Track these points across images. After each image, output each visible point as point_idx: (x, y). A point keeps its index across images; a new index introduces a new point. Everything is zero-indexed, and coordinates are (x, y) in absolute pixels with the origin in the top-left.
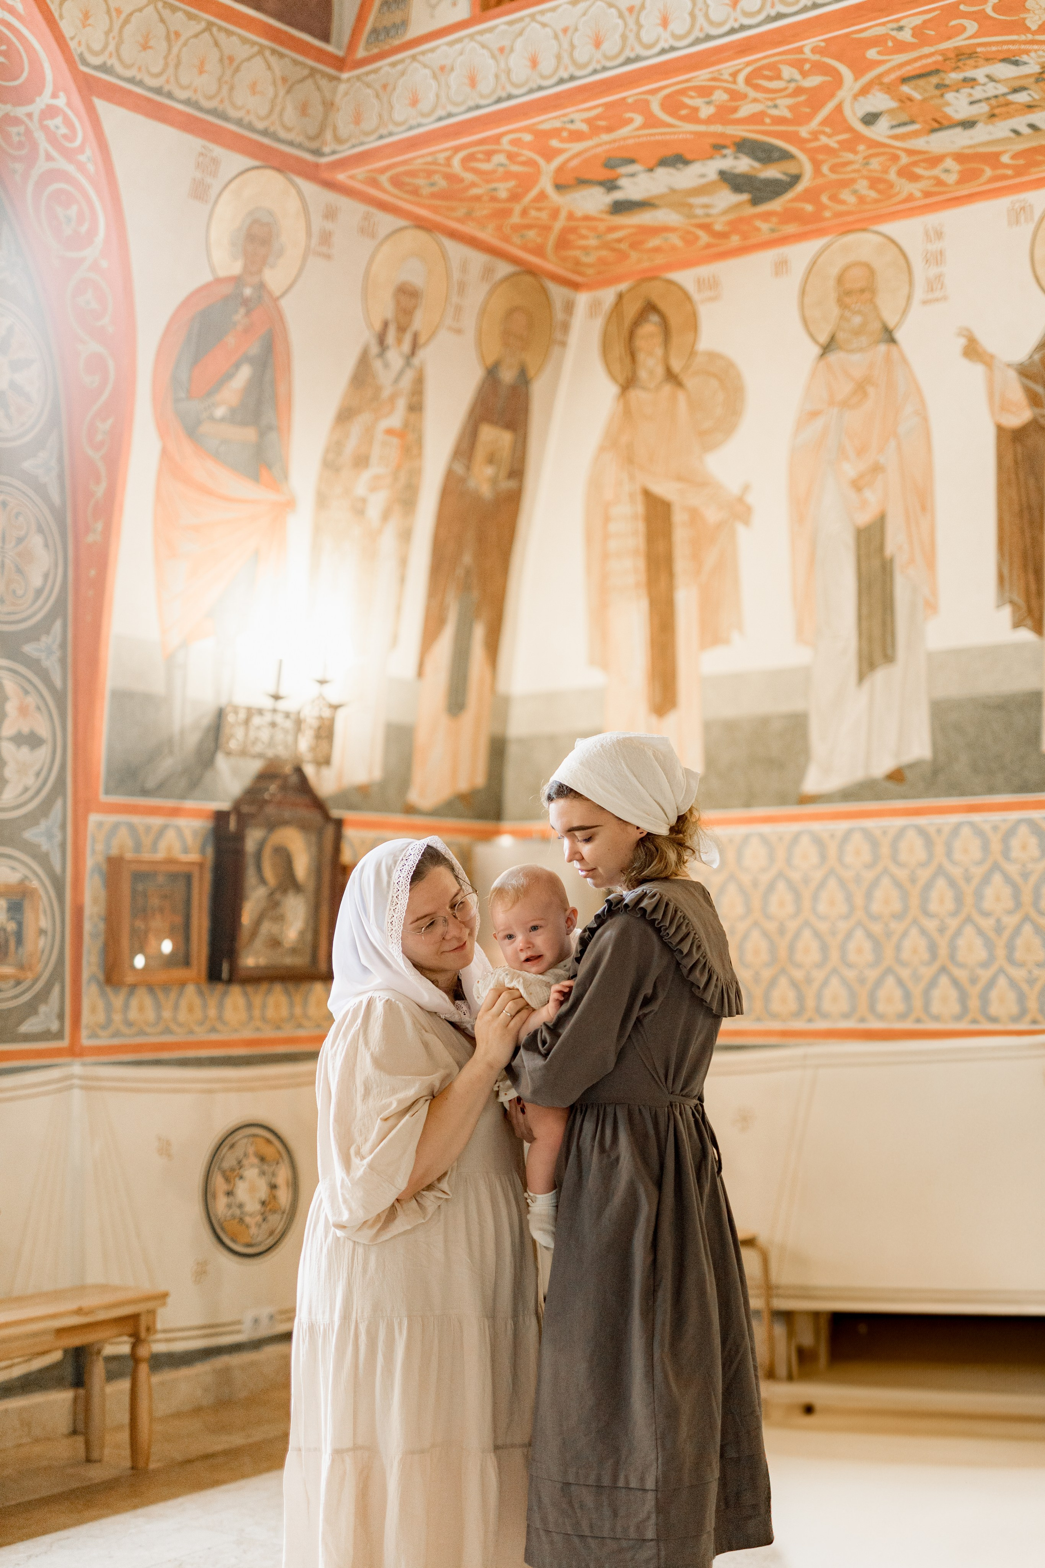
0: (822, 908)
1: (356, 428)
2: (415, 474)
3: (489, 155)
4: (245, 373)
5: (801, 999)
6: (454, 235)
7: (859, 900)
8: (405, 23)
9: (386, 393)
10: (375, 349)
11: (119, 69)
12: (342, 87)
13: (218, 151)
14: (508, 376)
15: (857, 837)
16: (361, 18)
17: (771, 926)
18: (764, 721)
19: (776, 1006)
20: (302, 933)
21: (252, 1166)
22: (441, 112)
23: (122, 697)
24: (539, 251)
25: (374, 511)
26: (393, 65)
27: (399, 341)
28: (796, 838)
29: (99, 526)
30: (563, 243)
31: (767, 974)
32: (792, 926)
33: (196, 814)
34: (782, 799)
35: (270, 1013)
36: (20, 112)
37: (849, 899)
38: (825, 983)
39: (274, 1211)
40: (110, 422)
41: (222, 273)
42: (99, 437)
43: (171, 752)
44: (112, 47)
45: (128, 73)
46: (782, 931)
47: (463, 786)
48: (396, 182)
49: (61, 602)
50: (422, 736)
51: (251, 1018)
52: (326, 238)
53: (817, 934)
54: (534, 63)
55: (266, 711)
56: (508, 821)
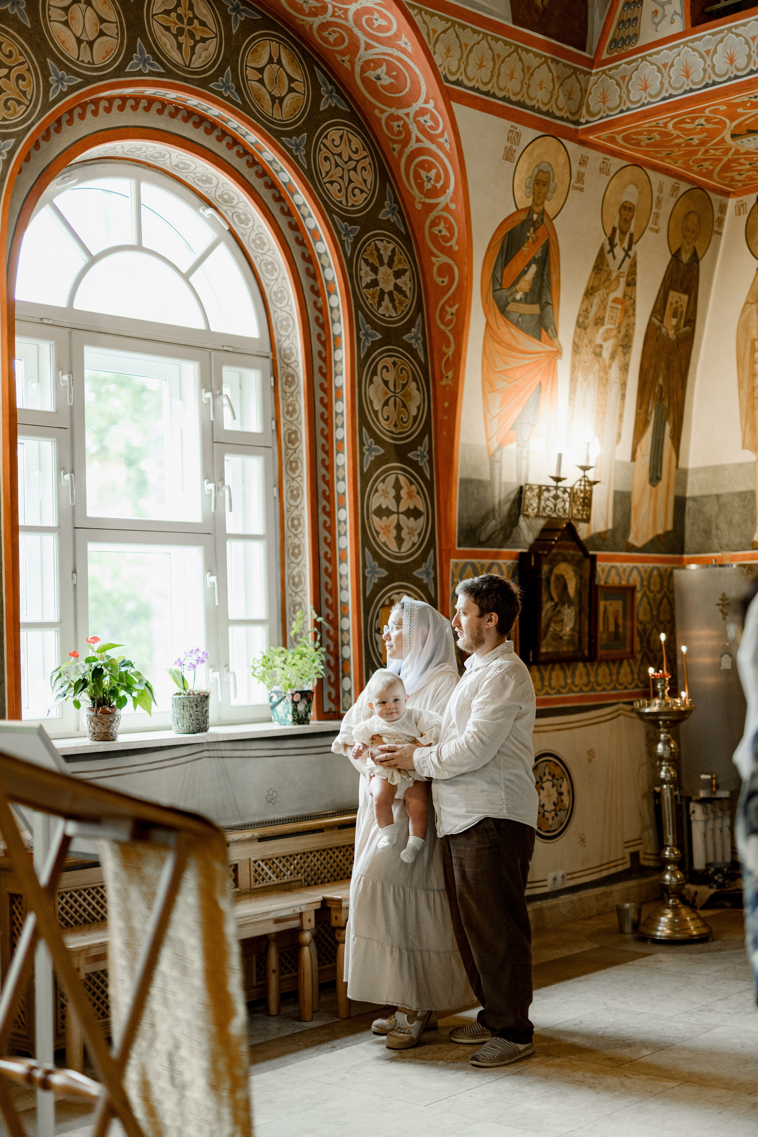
1: (596, 300)
2: (631, 326)
3: (693, 120)
4: (533, 268)
6: (655, 168)
8: (636, 36)
9: (614, 276)
10: (607, 247)
11: (466, 82)
12: (592, 78)
13: (520, 128)
14: (685, 257)
16: (604, 33)
20: (573, 630)
21: (548, 780)
22: (664, 94)
23: (466, 482)
24: (709, 174)
25: (606, 354)
26: (629, 63)
27: (622, 240)
29: (450, 374)
30: (726, 168)
33: (509, 556)
35: (554, 683)
36: (401, 112)
39: (560, 810)
40: (457, 306)
41: (520, 207)
42: (449, 317)
43: (494, 518)
44: (462, 69)
45: (470, 84)
47: (660, 531)
48: (626, 139)
49: (428, 423)
50: (635, 499)
51: (543, 686)
52: (581, 177)
54: (732, 60)
55: (551, 488)
56: (687, 553)
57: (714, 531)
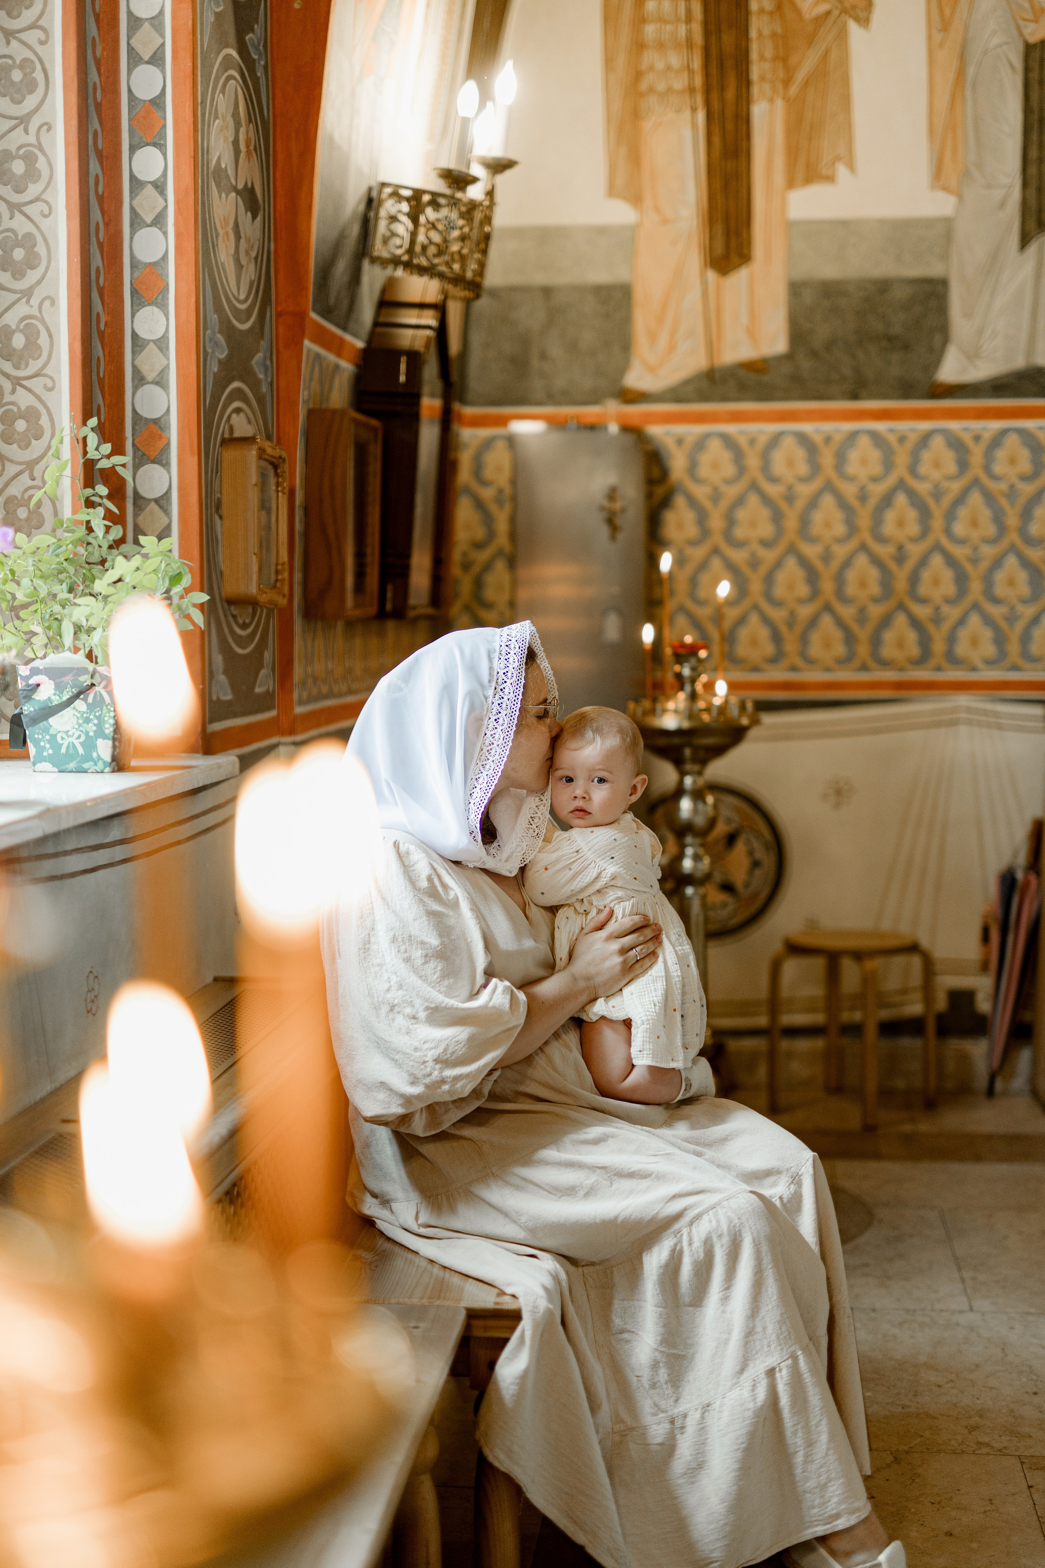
0: (959, 529)
5: (925, 642)
7: (1012, 520)
15: (1013, 440)
17: (885, 551)
18: (883, 286)
19: (888, 651)
28: (925, 439)
31: (876, 611)
32: (915, 551)
33: (347, 351)
34: (906, 390)
37: (998, 518)
38: (962, 621)
46: (900, 557)
53: (951, 561)
55: (442, 201)
56: (472, 404)
57: (535, 363)
